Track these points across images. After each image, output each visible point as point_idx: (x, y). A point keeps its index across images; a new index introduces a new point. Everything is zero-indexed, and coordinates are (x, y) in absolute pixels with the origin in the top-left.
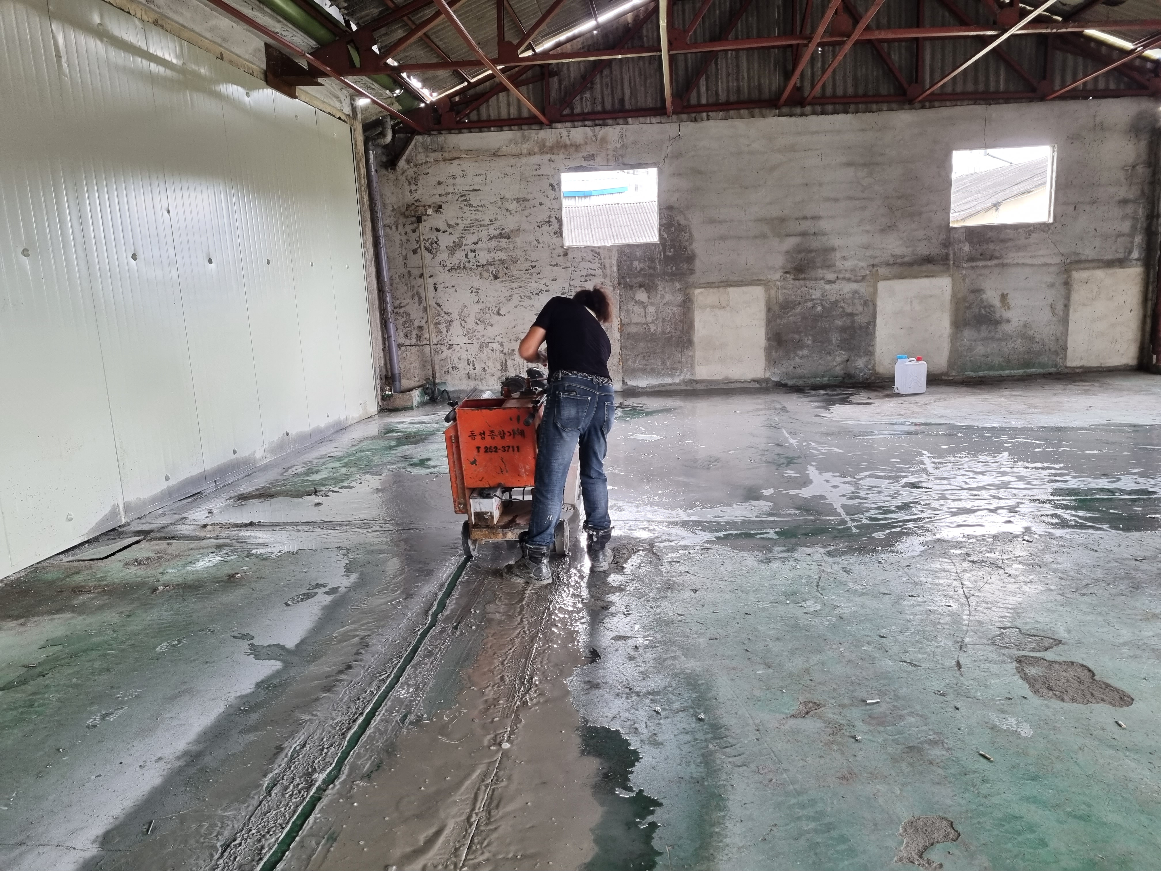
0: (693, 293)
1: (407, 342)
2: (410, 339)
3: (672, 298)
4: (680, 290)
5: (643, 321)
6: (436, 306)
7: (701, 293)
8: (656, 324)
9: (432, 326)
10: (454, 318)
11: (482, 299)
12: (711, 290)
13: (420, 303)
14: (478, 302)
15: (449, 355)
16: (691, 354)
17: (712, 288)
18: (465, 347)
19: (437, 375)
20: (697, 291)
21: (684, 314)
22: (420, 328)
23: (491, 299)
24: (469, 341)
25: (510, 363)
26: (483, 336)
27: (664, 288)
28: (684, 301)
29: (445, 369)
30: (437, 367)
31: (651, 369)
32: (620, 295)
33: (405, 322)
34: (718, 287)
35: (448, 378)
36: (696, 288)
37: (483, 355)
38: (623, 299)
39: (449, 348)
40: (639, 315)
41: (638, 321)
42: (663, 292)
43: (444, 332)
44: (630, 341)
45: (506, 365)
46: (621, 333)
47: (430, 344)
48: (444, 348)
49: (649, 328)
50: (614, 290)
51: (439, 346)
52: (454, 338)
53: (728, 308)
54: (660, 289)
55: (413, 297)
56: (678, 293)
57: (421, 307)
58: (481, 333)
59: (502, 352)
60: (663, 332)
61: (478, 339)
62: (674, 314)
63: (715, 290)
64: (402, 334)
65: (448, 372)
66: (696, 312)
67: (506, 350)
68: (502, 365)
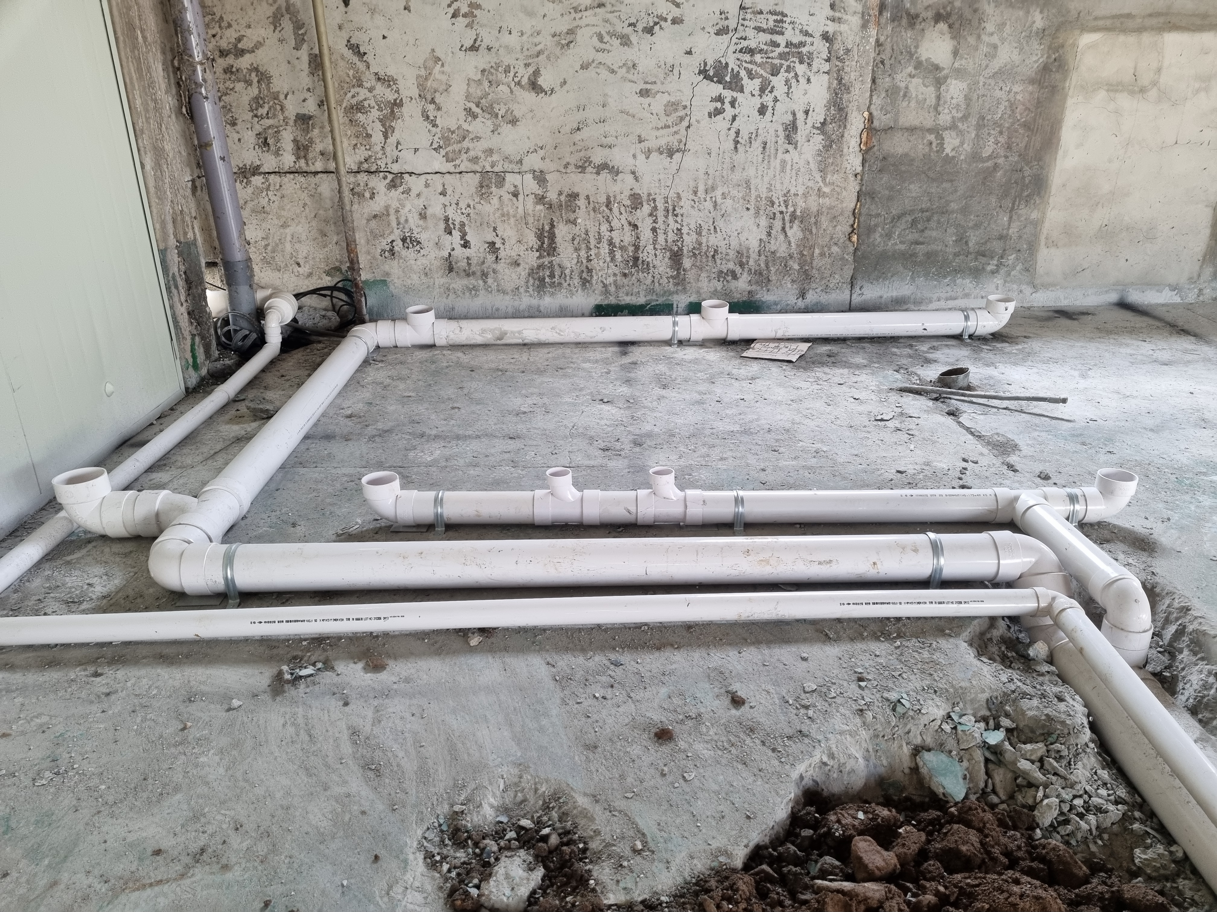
0: (1074, 45)
1: (269, 162)
2: (277, 153)
3: (1016, 57)
4: (1042, 33)
5: (929, 123)
6: (348, 54)
7: (1092, 46)
8: (961, 133)
9: (339, 117)
10: (405, 94)
11: (487, 39)
12: (1122, 38)
13: (300, 42)
14: (474, 48)
15: (395, 204)
16: (1034, 215)
17: (1124, 31)
18: (437, 182)
19: (363, 260)
20: (1087, 39)
21: (1039, 103)
22: (304, 120)
23: (513, 40)
24: (450, 167)
25: (562, 232)
26: (490, 152)
27: (1001, 26)
28: (1046, 69)
29: (384, 244)
30: (360, 238)
31: (929, 255)
32: (878, 44)
33: (257, 102)
34: (1140, 30)
35: (394, 268)
36: (1085, 29)
37: (489, 208)
38: (885, 56)
39: (393, 185)
40: (921, 103)
41: (916, 123)
42: (995, 39)
43: (377, 137)
44: (885, 178)
45: (552, 237)
46: (866, 153)
47: (336, 172)
48: (379, 184)
49: (941, 145)
50: (864, 26)
51: (362, 178)
52: (406, 155)
53: (1153, 93)
54: (990, 27)
55: (276, 21)
56: (1035, 44)
57: (304, 54)
58: (483, 144)
59: (540, 199)
60: (975, 157)
61: (475, 160)
62: (1012, 106)
63: (1131, 39)
64: (250, 137)
65: (392, 252)
66: (1070, 102)
67: (552, 196)
68: (540, 237)
